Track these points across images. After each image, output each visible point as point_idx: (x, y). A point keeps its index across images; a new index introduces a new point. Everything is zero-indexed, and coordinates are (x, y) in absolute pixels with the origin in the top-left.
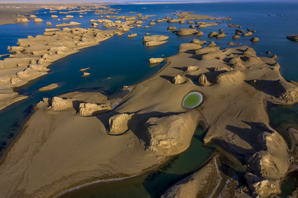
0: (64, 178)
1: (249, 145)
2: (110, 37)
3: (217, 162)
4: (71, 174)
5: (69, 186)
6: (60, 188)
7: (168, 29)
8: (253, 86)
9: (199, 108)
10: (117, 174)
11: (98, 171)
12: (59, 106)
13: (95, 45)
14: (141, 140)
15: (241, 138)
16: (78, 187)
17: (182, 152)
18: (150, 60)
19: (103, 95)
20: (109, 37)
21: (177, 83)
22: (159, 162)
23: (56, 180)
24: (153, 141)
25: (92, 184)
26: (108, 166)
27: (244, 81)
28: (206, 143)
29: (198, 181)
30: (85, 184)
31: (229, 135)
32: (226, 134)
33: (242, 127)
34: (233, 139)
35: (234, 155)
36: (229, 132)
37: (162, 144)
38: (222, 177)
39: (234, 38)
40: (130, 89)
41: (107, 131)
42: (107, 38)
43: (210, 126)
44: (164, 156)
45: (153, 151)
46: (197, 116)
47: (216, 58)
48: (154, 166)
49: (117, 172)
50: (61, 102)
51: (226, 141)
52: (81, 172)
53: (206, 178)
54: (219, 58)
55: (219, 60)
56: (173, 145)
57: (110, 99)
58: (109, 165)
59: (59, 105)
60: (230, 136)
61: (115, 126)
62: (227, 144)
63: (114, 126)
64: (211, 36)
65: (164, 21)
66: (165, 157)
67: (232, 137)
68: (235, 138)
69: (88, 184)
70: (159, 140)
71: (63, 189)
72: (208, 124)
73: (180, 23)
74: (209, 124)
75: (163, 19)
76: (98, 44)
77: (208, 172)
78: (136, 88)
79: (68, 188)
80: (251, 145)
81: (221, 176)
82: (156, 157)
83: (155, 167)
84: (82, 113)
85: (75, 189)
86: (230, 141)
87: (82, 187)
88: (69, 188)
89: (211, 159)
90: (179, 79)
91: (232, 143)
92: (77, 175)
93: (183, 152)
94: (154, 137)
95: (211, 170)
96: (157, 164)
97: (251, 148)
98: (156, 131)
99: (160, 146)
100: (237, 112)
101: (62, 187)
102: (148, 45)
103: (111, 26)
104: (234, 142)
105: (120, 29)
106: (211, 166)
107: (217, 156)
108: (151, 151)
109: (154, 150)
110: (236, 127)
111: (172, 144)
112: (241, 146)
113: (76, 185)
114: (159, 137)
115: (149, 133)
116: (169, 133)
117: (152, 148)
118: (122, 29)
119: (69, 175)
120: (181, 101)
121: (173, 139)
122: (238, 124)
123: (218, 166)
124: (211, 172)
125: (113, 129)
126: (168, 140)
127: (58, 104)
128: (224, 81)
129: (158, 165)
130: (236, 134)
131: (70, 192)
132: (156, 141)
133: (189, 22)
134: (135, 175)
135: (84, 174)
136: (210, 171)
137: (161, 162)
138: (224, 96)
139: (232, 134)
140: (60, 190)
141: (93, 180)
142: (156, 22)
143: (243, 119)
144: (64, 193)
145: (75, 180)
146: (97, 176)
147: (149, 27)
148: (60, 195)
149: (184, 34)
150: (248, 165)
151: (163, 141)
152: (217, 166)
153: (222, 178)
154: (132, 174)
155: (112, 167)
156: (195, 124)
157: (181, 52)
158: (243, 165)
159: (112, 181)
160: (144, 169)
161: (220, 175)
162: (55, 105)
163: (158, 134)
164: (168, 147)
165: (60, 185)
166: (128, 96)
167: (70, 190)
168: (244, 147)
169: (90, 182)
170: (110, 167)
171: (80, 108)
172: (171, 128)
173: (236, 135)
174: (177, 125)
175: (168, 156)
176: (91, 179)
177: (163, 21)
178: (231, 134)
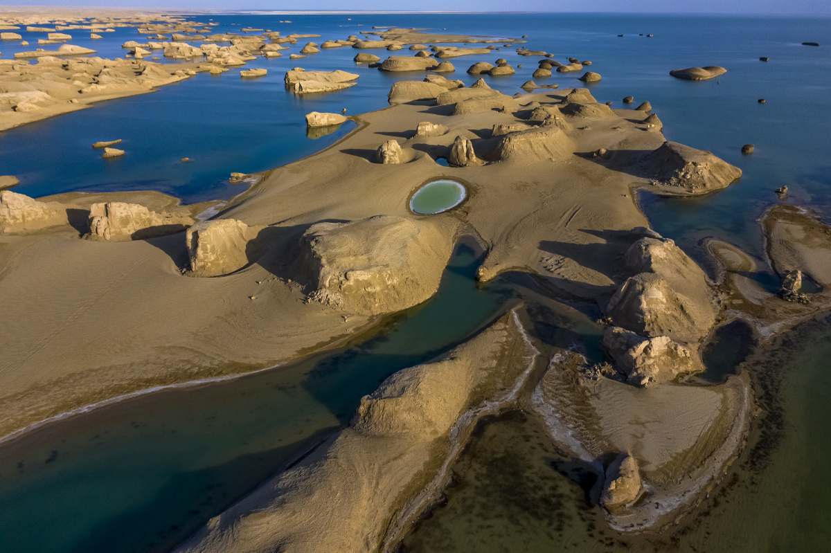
0: (37, 389)
1: (606, 277)
2: (187, 77)
3: (521, 318)
4: (63, 376)
5: (53, 406)
6: (23, 414)
7: (355, 60)
8: (598, 162)
9: (460, 211)
10: (217, 365)
11: (155, 364)
12: (21, 221)
13: (140, 93)
14: (290, 281)
15: (581, 263)
16: (85, 409)
17: (416, 303)
18: (309, 117)
19: (166, 195)
20: (182, 78)
21: (389, 162)
22: (350, 330)
23: (9, 394)
24: (329, 275)
25: (134, 398)
26: (186, 349)
27: (574, 153)
28: (484, 280)
29: (469, 362)
30: (110, 397)
31: (547, 260)
32: (539, 259)
33: (580, 243)
34: (560, 267)
35: (567, 301)
36: (546, 254)
37: (357, 281)
38: (539, 350)
39: (536, 75)
40: (253, 180)
41: (181, 271)
42: (176, 79)
43: (493, 245)
44: (363, 316)
45: (328, 303)
46: (454, 226)
47: (493, 109)
48: (333, 339)
49: (216, 362)
50: (27, 208)
51: (540, 273)
52: (96, 371)
53: (493, 354)
54: (503, 109)
55: (501, 114)
56: (389, 283)
57: (190, 204)
58: (189, 347)
59: (20, 217)
60: (552, 261)
61: (205, 251)
62: (543, 280)
63: (202, 249)
64: (476, 71)
65: (344, 45)
66: (368, 318)
67: (556, 264)
68: (565, 265)
69: (120, 398)
70: (347, 270)
71: (31, 415)
72: (486, 242)
73: (388, 49)
74: (489, 241)
75: (339, 41)
76: (151, 91)
77: (498, 342)
78: (271, 178)
79: (51, 412)
80: (611, 277)
81: (537, 347)
82: (340, 319)
83: (338, 342)
84: (101, 235)
85: (74, 414)
86: (552, 272)
87: (101, 406)
88: (55, 413)
89: (504, 314)
90: (394, 150)
91: (559, 277)
92: (81, 378)
93: (419, 304)
94: (330, 262)
95: (507, 337)
96: (343, 336)
97: (613, 283)
98: (334, 247)
99: (350, 286)
100: (564, 214)
101: (30, 410)
102: (301, 92)
103: (190, 55)
104: (562, 274)
105: (218, 60)
106: (505, 329)
107: (519, 307)
108: (324, 303)
109: (331, 300)
110: (565, 243)
111: (385, 282)
112: (584, 281)
113: (79, 402)
114: (346, 262)
115: (315, 253)
116: (374, 253)
117: (324, 295)
118: (221, 60)
119: (54, 379)
120: (405, 200)
121: (387, 266)
122: (570, 236)
123: (524, 328)
124: (506, 342)
125: (201, 261)
126: (375, 269)
127: (17, 213)
128: (520, 152)
129: (347, 337)
130: (566, 256)
131: (56, 422)
132: (337, 274)
133: (413, 46)
134: (276, 366)
135: (107, 375)
136: (505, 339)
137: (354, 330)
138: (524, 186)
139: (557, 257)
140: (22, 420)
141: (139, 387)
142: (322, 47)
143: (584, 225)
144: (35, 427)
145: (76, 391)
146: (150, 376)
147: (301, 56)
148: (21, 433)
149: (403, 70)
150: (610, 319)
151: (358, 272)
152: (521, 328)
153: (538, 353)
154: (265, 362)
155: (200, 350)
156: (449, 243)
157: (397, 104)
158: (594, 320)
159: (201, 385)
160: (303, 349)
161: (533, 345)
162: (7, 217)
163: (342, 255)
164: (373, 290)
165: (22, 408)
166: (247, 194)
167: (59, 417)
168: (594, 282)
169: (128, 392)
170: (195, 352)
171: (92, 218)
172: (381, 242)
173: (567, 259)
174: (398, 238)
175: (375, 314)
176: (129, 385)
177: (339, 45)
178: (551, 259)
